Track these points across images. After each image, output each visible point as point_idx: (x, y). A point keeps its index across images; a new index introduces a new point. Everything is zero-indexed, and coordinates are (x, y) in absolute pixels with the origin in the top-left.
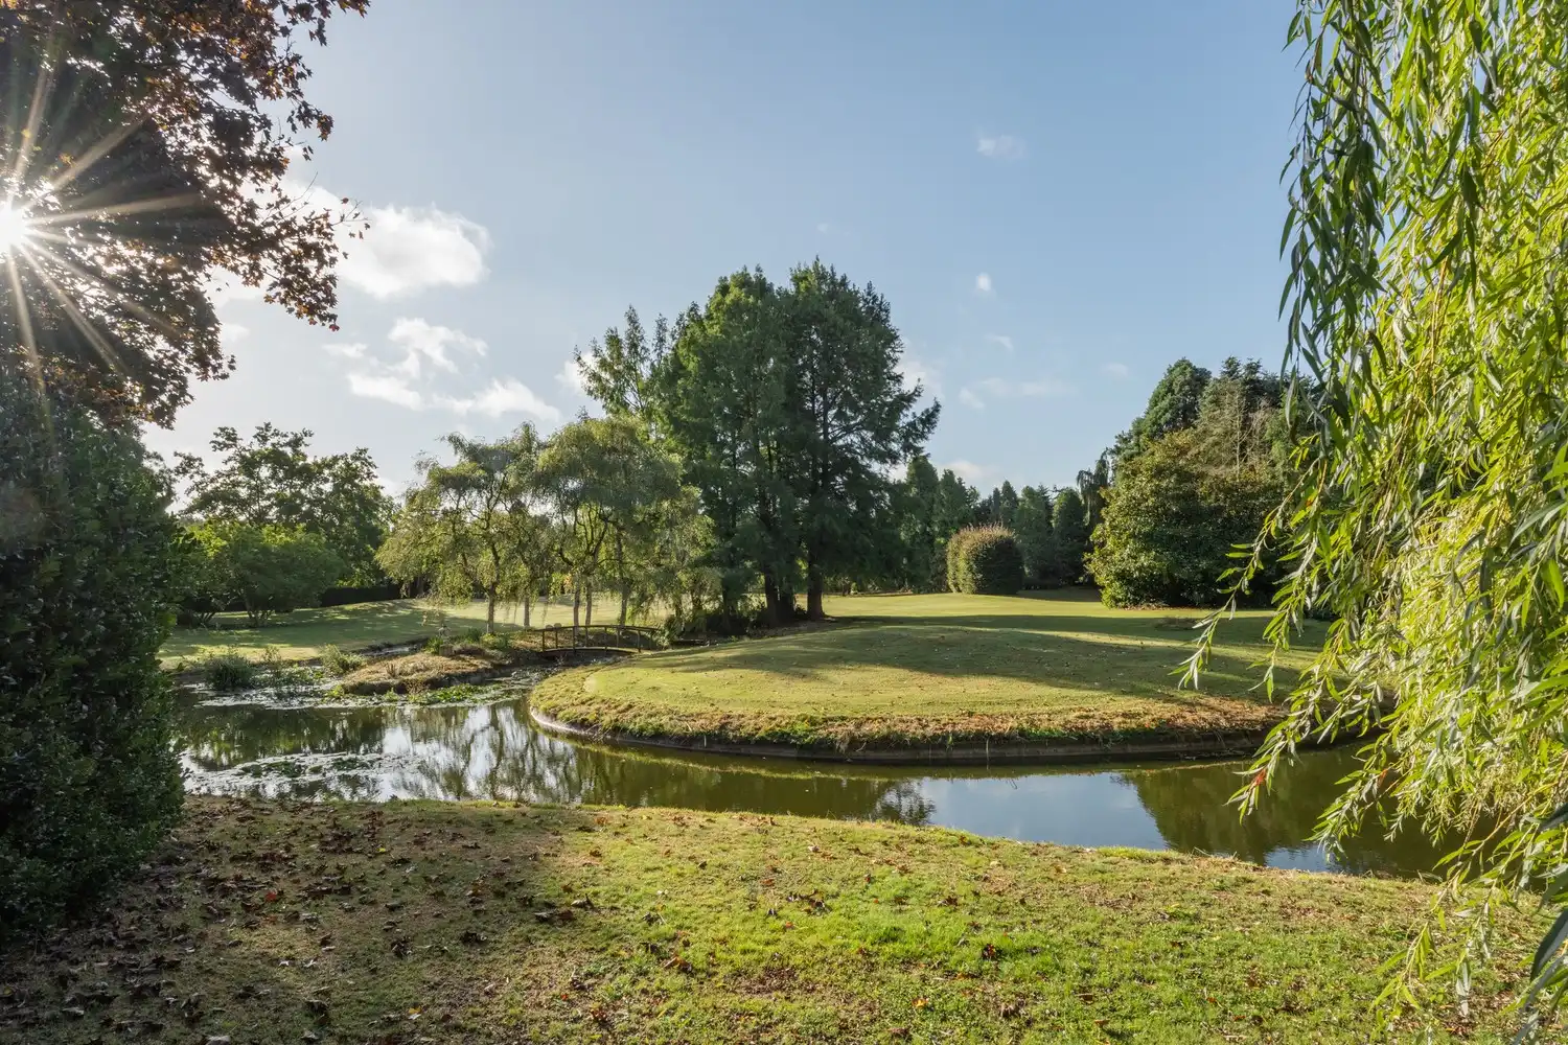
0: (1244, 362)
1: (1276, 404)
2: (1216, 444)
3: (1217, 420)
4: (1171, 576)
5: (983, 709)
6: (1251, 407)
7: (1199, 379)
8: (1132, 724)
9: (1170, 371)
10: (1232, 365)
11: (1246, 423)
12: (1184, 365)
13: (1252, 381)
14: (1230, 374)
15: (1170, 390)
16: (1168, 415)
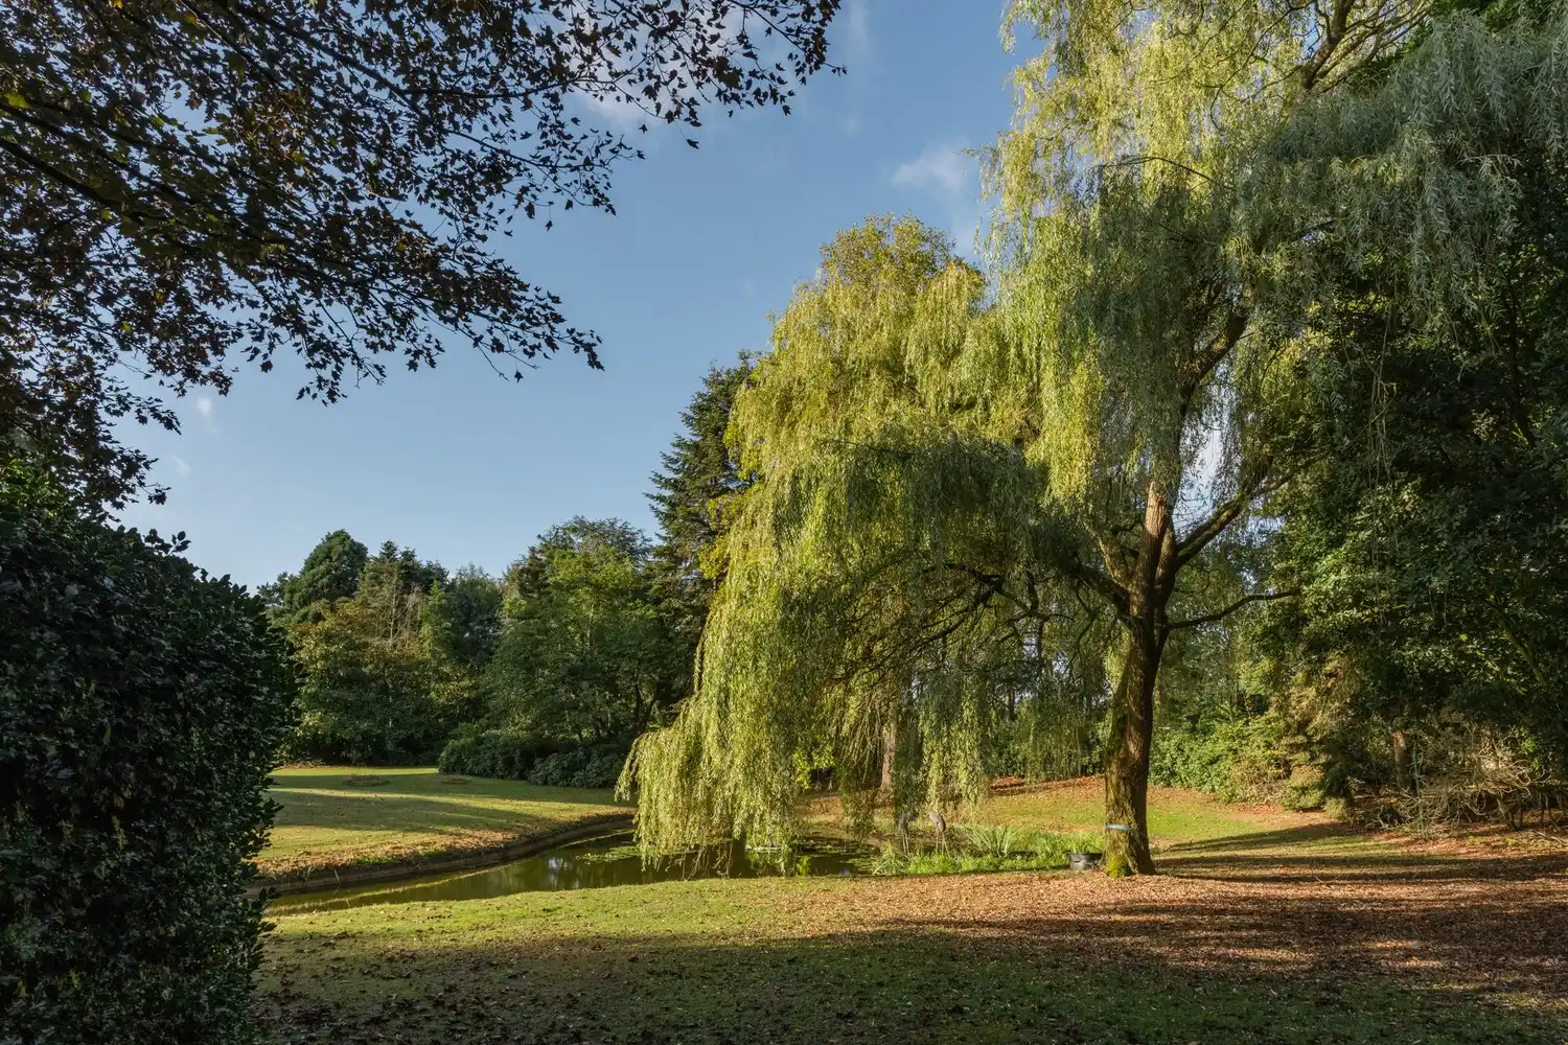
0: (401, 549)
1: (426, 590)
2: (372, 615)
3: (374, 597)
4: (333, 736)
5: (316, 849)
6: (407, 589)
7: (358, 552)
8: (431, 849)
9: (329, 538)
10: (389, 548)
11: (401, 605)
12: (342, 536)
13: (407, 567)
14: (388, 556)
15: (328, 556)
16: (325, 580)
